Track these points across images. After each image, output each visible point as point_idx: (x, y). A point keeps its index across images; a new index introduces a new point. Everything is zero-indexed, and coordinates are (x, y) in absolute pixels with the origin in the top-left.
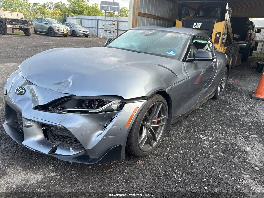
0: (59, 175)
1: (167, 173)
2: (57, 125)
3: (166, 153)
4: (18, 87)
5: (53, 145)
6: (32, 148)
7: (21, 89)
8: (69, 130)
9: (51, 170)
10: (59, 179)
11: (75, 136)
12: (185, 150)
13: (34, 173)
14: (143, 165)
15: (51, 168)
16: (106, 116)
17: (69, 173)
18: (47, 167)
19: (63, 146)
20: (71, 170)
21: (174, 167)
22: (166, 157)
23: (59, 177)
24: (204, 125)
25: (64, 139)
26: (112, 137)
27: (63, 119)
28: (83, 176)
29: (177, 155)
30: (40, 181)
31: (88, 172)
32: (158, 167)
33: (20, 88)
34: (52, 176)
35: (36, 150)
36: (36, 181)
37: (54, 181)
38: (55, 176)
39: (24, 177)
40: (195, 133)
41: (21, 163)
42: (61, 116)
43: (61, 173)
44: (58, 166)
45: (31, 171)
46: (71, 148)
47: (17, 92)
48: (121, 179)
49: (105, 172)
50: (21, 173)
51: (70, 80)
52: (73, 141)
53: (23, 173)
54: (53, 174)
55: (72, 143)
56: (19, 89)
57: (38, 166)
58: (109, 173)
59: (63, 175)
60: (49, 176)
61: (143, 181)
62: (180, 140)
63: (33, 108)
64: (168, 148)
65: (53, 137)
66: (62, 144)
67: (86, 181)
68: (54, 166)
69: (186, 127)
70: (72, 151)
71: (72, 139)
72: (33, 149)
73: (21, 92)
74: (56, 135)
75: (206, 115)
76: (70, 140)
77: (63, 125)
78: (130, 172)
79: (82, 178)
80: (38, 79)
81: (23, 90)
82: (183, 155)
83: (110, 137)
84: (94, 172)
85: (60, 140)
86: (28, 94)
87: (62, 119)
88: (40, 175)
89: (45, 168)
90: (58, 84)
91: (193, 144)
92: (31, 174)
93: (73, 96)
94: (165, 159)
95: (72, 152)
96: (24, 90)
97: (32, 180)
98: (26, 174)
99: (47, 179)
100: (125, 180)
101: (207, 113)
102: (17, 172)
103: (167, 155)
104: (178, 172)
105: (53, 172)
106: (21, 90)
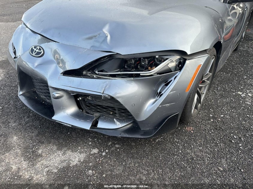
0: (102, 151)
1: (222, 139)
2: (101, 94)
3: (211, 116)
4: (33, 47)
5: (92, 118)
6: (66, 124)
7: (37, 49)
8: (118, 99)
9: (91, 145)
10: (105, 156)
11: (126, 107)
12: (229, 110)
13: (72, 151)
14: (192, 132)
15: (90, 143)
16: (162, 79)
17: (113, 147)
18: (86, 143)
19: (105, 118)
20: (115, 144)
21: (227, 131)
22: (213, 119)
23: (104, 154)
24: (236, 80)
25: (104, 110)
26: (169, 105)
27: (108, 86)
28: (131, 150)
29: (224, 116)
30: (84, 161)
31: (134, 144)
32: (210, 132)
33: (35, 47)
34: (95, 154)
35: (72, 126)
36: (79, 161)
37: (100, 159)
38: (99, 153)
39: (63, 157)
40: (232, 90)
41: (52, 140)
42: (104, 83)
43: (104, 148)
44: (98, 140)
45: (69, 149)
46: (115, 120)
47: (33, 54)
48: (176, 150)
49: (153, 142)
50: (58, 153)
51: (106, 32)
52: (117, 112)
53: (60, 153)
54: (95, 151)
55: (116, 113)
56: (35, 50)
57: (73, 142)
58: (159, 143)
59: (107, 151)
60: (91, 153)
61: (201, 150)
62: (219, 99)
63: (61, 74)
64: (211, 110)
65: (88, 108)
66: (103, 116)
67: (136, 155)
68: (92, 140)
69: (219, 84)
70: (118, 123)
71: (115, 110)
72: (68, 124)
73: (38, 53)
74: (93, 105)
75: (233, 69)
76: (112, 110)
77: (108, 94)
78: (181, 140)
79: (130, 152)
80: (59, 34)
81: (40, 49)
82: (229, 116)
83: (167, 105)
84: (141, 144)
85: (99, 110)
86: (49, 55)
87: (106, 87)
88: (80, 153)
89: (83, 144)
90: (90, 38)
91: (235, 102)
92: (69, 153)
93: (116, 54)
94: (213, 122)
95: (118, 125)
96: (42, 50)
97: (73, 160)
98: (64, 153)
99: (91, 157)
100: (180, 151)
101: (233, 66)
102: (51, 152)
103: (213, 118)
104: (235, 137)
105: (94, 148)
106: (37, 51)
